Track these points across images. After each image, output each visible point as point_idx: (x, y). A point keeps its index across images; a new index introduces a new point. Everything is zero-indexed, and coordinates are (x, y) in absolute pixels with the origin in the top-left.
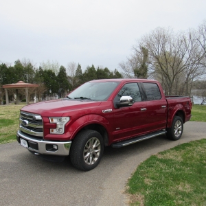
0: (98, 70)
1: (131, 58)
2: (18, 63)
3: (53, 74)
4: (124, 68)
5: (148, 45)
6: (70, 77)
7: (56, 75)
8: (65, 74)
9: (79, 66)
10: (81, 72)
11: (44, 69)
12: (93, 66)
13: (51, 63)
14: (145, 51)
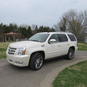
0: (45, 27)
1: (59, 22)
2: (11, 25)
3: (26, 29)
4: (56, 27)
5: (66, 17)
6: (32, 31)
7: (27, 30)
8: (31, 29)
9: (37, 26)
10: (37, 28)
11: (22, 27)
12: (42, 26)
13: (25, 25)
14: (65, 20)
